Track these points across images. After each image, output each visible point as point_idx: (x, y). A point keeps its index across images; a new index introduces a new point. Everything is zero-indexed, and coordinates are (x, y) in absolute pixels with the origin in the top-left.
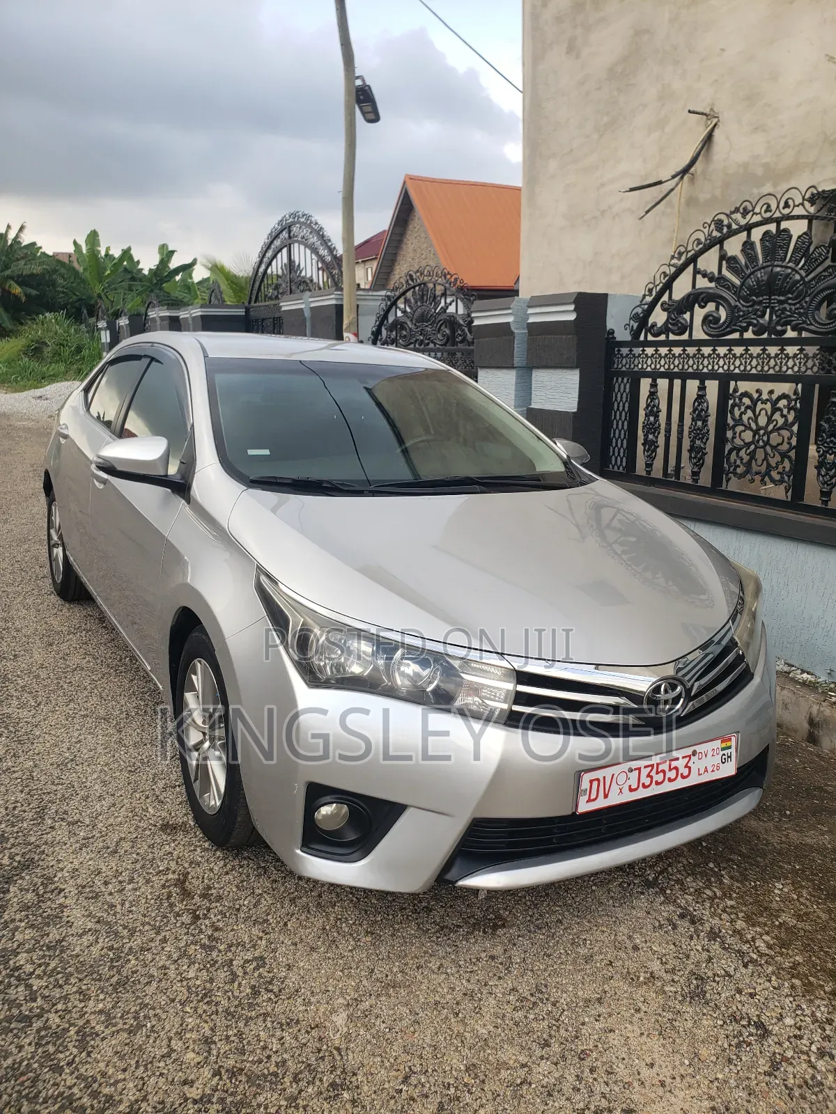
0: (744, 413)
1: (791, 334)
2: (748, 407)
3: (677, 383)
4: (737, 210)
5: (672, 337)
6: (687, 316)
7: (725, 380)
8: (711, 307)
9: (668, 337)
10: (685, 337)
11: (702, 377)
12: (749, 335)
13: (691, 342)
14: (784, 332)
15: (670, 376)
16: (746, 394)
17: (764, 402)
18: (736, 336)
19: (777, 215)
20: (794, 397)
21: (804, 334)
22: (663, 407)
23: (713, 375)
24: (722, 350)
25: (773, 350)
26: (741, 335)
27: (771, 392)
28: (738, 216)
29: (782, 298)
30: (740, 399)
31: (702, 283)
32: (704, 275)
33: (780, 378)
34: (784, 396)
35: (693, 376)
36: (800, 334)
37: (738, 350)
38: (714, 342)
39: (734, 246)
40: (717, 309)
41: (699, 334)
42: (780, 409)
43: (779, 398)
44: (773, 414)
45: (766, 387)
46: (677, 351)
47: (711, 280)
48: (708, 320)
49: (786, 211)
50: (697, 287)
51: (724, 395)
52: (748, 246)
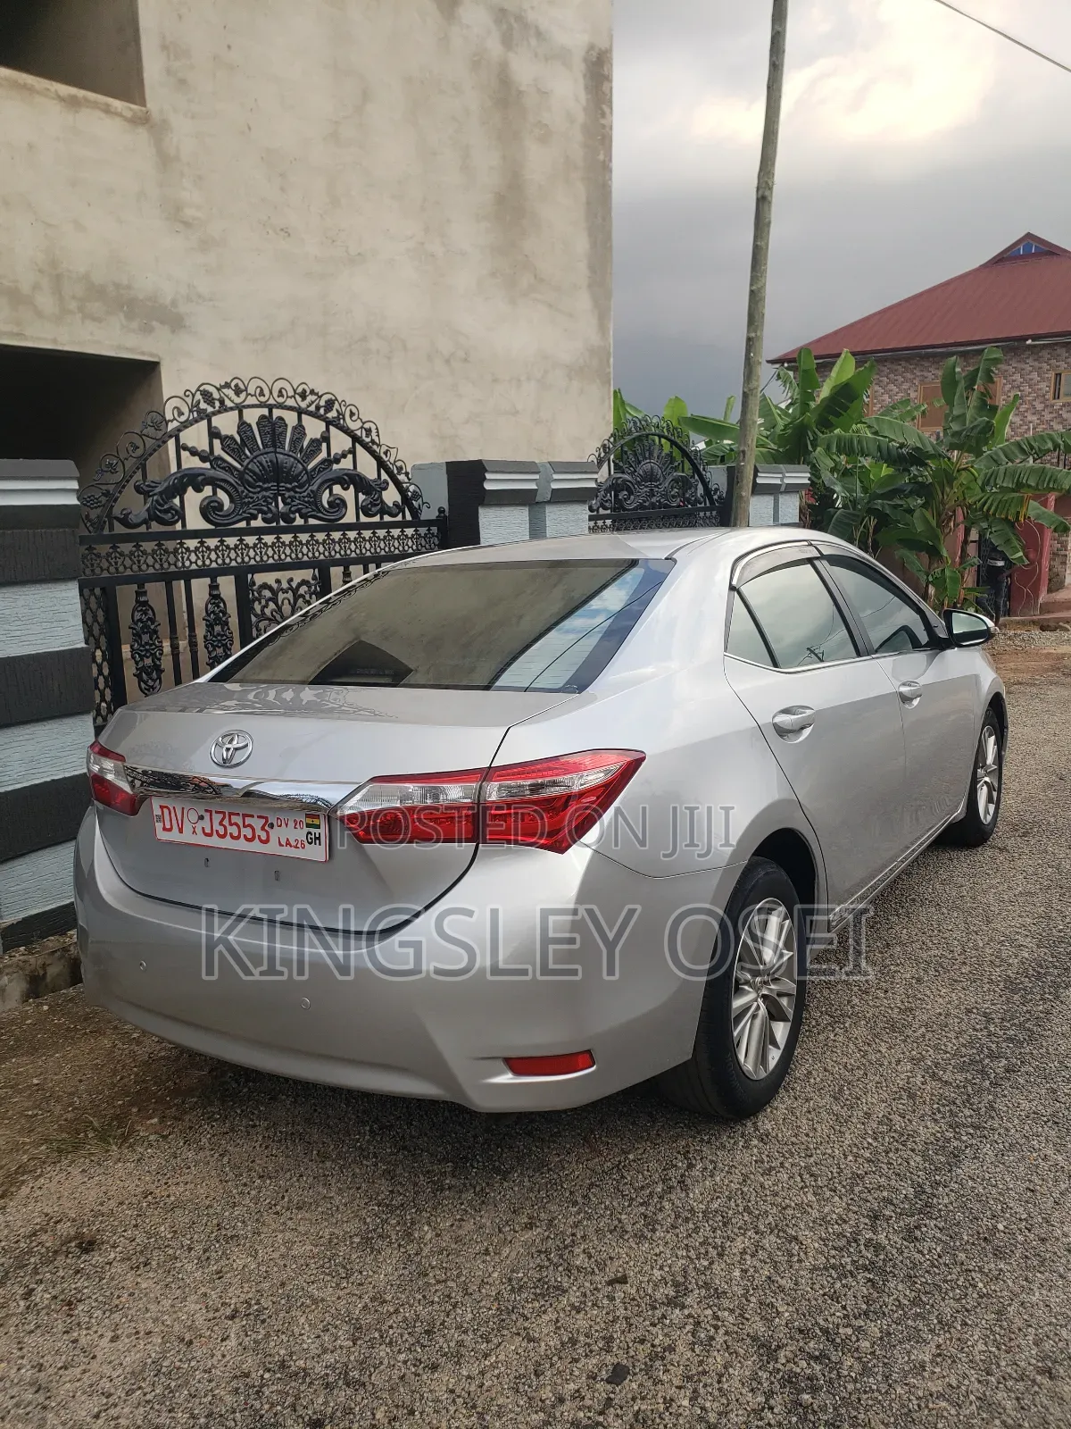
0: (266, 606)
1: (299, 521)
2: (270, 599)
3: (178, 584)
6: (177, 501)
7: (242, 575)
11: (213, 574)
12: (258, 523)
14: (294, 519)
16: (265, 586)
17: (285, 591)
18: (243, 524)
20: (312, 582)
21: (312, 521)
22: (162, 617)
23: (224, 571)
24: (231, 541)
25: (287, 538)
26: (248, 524)
27: (291, 580)
29: (289, 486)
30: (259, 593)
33: (298, 565)
34: (304, 582)
35: (200, 573)
36: (306, 521)
37: (250, 540)
38: (221, 533)
39: (226, 424)
40: (217, 493)
41: (196, 523)
42: (302, 596)
43: (300, 585)
44: (295, 602)
45: (284, 576)
46: (170, 544)
47: (202, 459)
48: (208, 510)
50: (184, 467)
51: (243, 588)
52: (243, 426)
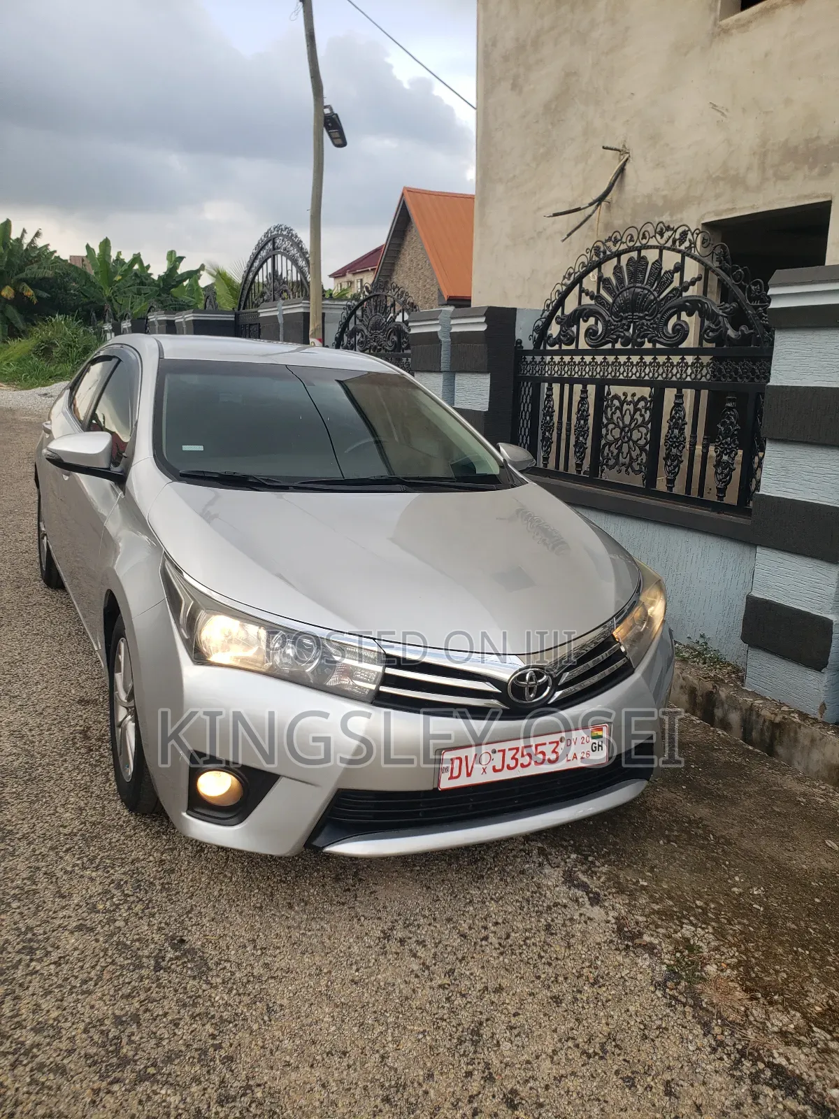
0: (614, 413)
1: (648, 345)
2: (617, 408)
3: (567, 387)
4: (610, 239)
5: (564, 347)
6: (574, 329)
7: (601, 384)
8: (592, 321)
9: (560, 347)
10: (573, 347)
11: (584, 382)
12: (618, 346)
13: (578, 352)
14: (643, 343)
15: (562, 381)
16: (616, 397)
17: (628, 404)
18: (609, 346)
19: (638, 244)
20: (649, 399)
21: (658, 346)
22: (556, 408)
23: (592, 380)
24: (599, 359)
25: (635, 359)
26: (613, 346)
27: (634, 395)
28: (610, 244)
29: (641, 315)
30: (612, 401)
31: (586, 300)
32: (587, 294)
33: (639, 383)
34: (643, 398)
35: (578, 381)
36: (654, 345)
37: (611, 359)
38: (594, 352)
39: (608, 270)
40: (596, 323)
41: (583, 344)
42: (639, 410)
43: (639, 400)
44: (635, 413)
45: (630, 390)
46: (567, 359)
47: (592, 298)
48: (590, 333)
49: (644, 242)
50: (582, 303)
51: (600, 397)
52: (618, 269)
